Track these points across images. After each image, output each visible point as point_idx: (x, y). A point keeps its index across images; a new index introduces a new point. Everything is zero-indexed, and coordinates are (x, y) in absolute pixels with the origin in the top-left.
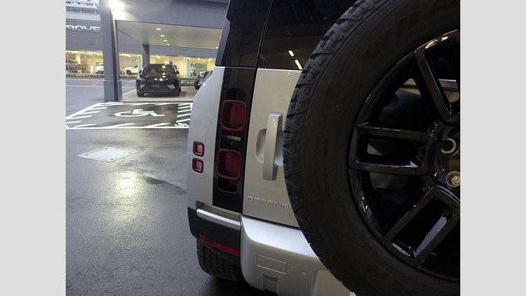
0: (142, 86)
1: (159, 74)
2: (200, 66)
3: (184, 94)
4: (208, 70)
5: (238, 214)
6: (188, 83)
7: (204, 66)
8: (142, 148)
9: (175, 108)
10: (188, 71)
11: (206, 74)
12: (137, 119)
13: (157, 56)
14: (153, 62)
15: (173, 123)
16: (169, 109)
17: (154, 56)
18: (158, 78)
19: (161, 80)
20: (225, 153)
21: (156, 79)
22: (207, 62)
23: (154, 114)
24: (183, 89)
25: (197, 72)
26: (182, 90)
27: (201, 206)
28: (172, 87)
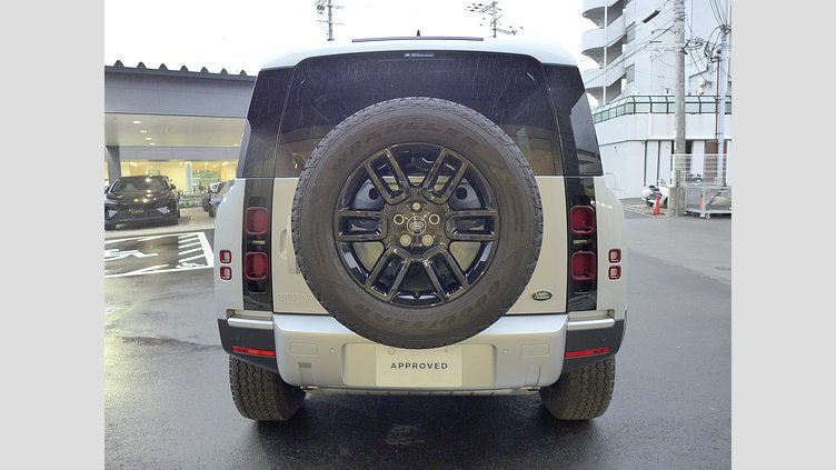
0: (112, 213)
1: (140, 192)
2: (209, 175)
3: (186, 220)
4: (223, 180)
5: (269, 314)
6: (190, 203)
7: (216, 174)
8: (128, 303)
9: (173, 243)
10: (189, 182)
11: (221, 187)
12: (111, 264)
13: (132, 164)
14: (125, 173)
15: (174, 263)
16: (164, 245)
17: (127, 163)
18: (140, 197)
19: (145, 201)
20: (253, 256)
21: (136, 200)
22: (221, 167)
23: (139, 254)
24: (183, 213)
25: (203, 185)
26: (181, 214)
27: (232, 313)
28: (164, 210)
